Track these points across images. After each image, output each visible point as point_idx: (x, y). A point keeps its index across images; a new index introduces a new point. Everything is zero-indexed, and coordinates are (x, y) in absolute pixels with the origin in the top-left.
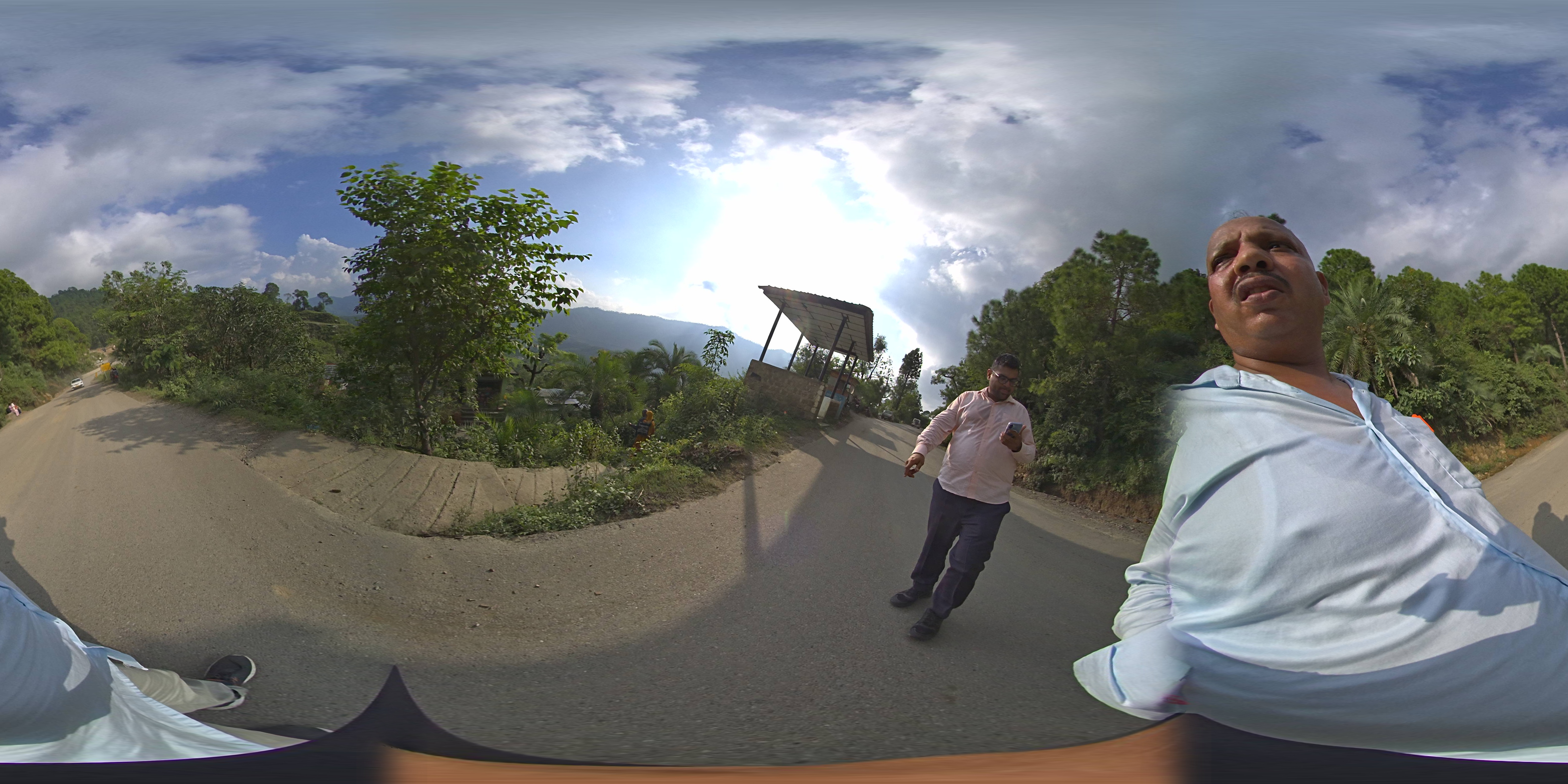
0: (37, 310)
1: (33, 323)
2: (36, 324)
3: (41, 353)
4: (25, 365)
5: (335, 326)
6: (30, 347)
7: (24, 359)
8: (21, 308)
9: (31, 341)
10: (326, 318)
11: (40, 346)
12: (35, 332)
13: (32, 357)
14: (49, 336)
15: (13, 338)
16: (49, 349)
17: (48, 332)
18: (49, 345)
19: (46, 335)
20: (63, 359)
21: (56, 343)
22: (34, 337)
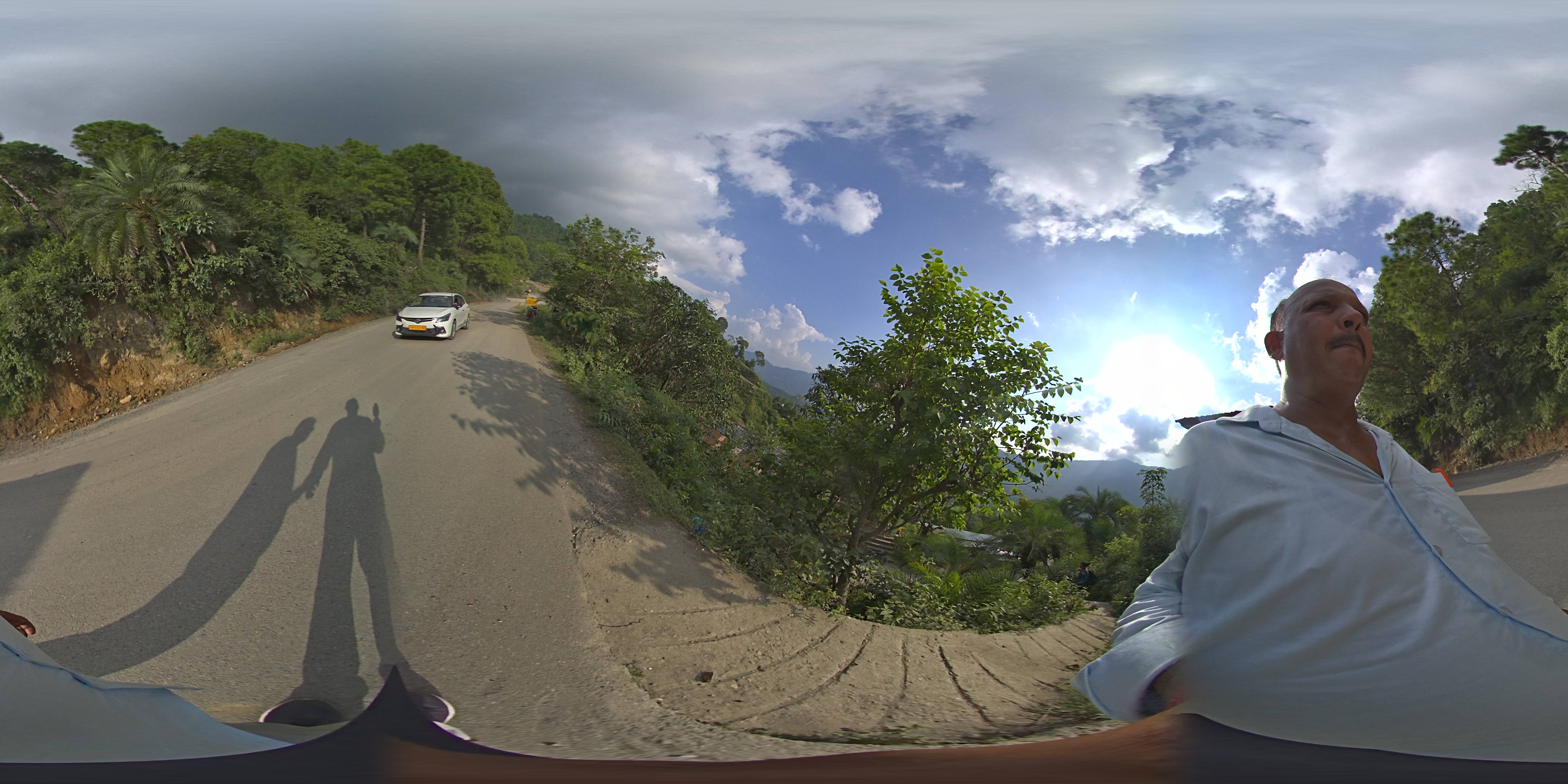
0: (495, 218)
1: (483, 228)
3: (475, 259)
5: (754, 387)
8: (478, 209)
9: (470, 244)
10: (751, 376)
13: (464, 259)
14: (492, 247)
15: (452, 233)
16: (485, 259)
17: (495, 242)
18: (488, 255)
19: (490, 245)
20: (495, 275)
21: (497, 256)
22: (477, 241)
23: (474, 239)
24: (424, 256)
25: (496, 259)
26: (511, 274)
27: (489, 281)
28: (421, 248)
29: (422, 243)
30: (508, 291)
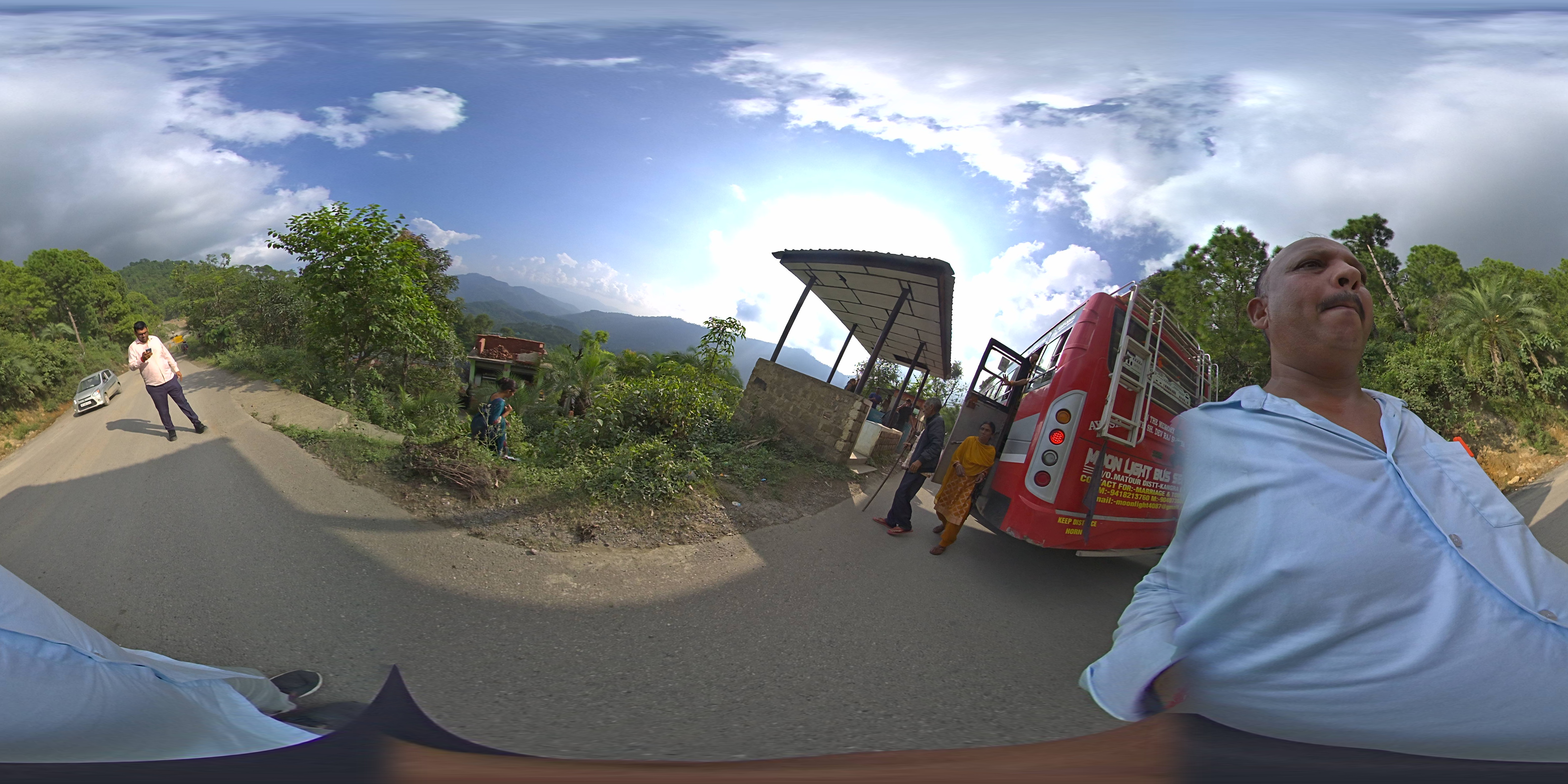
0: (111, 286)
1: (108, 300)
2: (111, 301)
3: (117, 328)
4: (103, 338)
6: (106, 322)
7: (101, 333)
8: (98, 287)
9: (107, 317)
11: (116, 321)
12: (111, 308)
13: (109, 332)
15: (91, 314)
17: (123, 307)
18: (124, 320)
19: (121, 311)
22: (110, 313)
24: (83, 342)
28: (78, 336)
29: (77, 332)
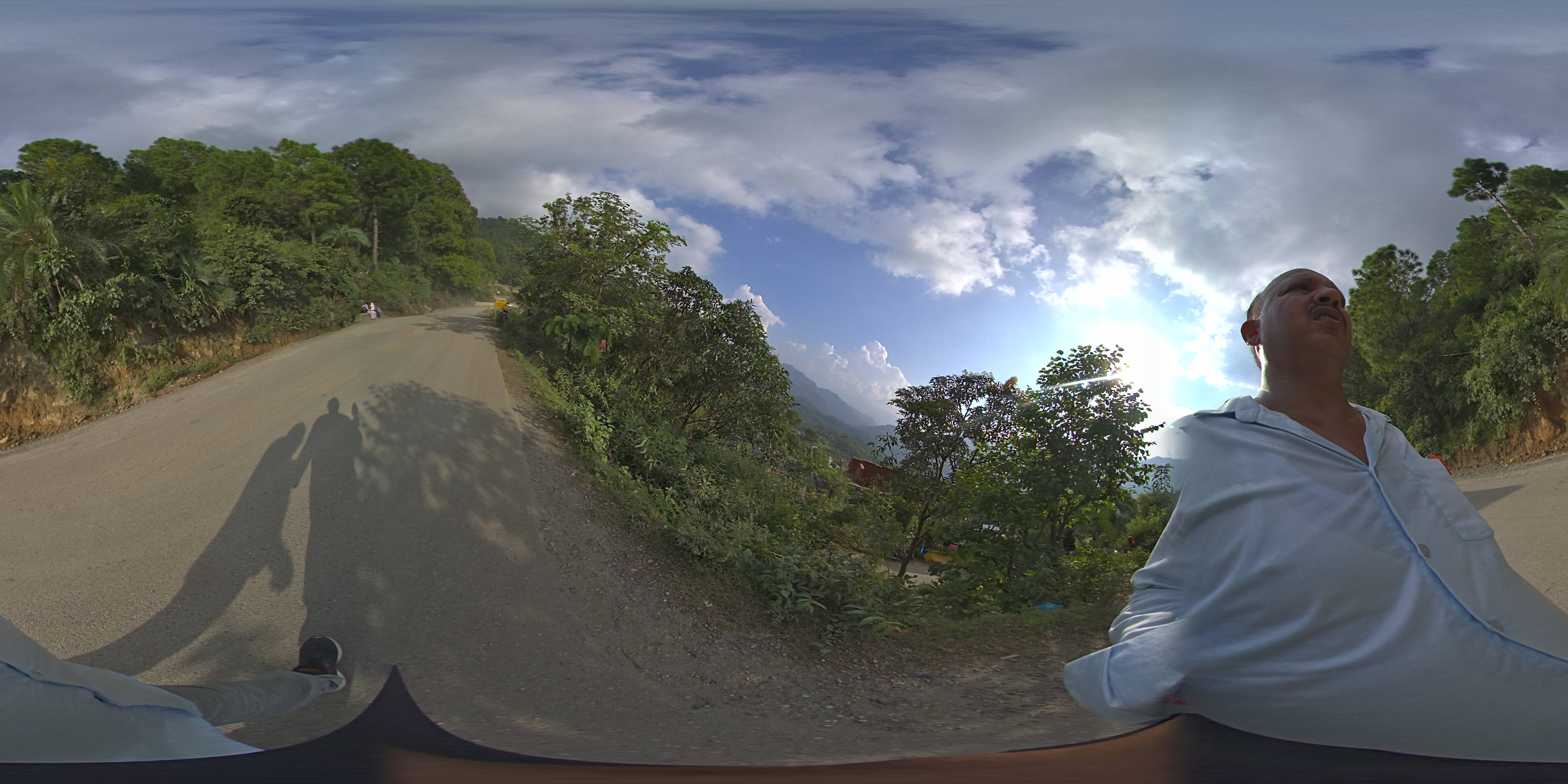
1: (444, 227)
3: (438, 262)
4: (414, 267)
6: (428, 250)
7: (415, 260)
11: (441, 253)
13: (426, 262)
14: (456, 248)
15: (411, 234)
16: (448, 261)
17: (457, 242)
18: (452, 257)
19: (454, 246)
20: (461, 277)
21: (462, 258)
22: (438, 241)
23: (435, 240)
24: (379, 259)
25: (460, 261)
26: (479, 277)
27: (456, 285)
28: (375, 250)
29: (376, 246)
30: (476, 295)
